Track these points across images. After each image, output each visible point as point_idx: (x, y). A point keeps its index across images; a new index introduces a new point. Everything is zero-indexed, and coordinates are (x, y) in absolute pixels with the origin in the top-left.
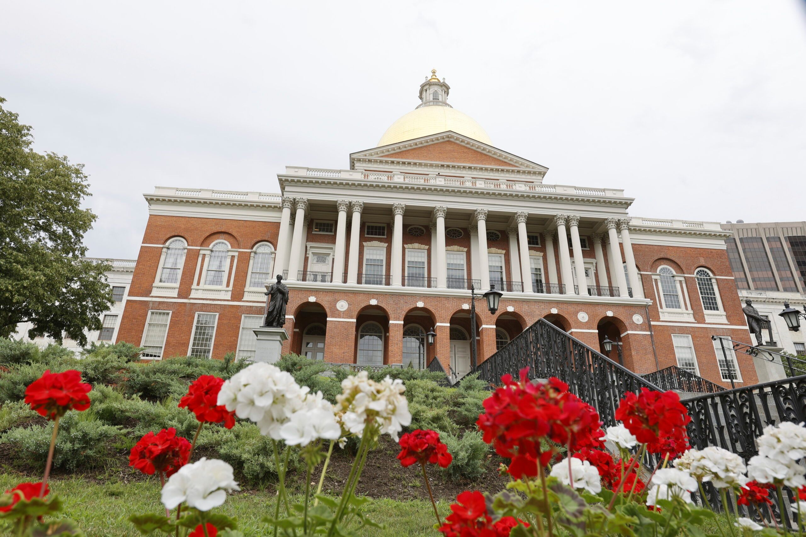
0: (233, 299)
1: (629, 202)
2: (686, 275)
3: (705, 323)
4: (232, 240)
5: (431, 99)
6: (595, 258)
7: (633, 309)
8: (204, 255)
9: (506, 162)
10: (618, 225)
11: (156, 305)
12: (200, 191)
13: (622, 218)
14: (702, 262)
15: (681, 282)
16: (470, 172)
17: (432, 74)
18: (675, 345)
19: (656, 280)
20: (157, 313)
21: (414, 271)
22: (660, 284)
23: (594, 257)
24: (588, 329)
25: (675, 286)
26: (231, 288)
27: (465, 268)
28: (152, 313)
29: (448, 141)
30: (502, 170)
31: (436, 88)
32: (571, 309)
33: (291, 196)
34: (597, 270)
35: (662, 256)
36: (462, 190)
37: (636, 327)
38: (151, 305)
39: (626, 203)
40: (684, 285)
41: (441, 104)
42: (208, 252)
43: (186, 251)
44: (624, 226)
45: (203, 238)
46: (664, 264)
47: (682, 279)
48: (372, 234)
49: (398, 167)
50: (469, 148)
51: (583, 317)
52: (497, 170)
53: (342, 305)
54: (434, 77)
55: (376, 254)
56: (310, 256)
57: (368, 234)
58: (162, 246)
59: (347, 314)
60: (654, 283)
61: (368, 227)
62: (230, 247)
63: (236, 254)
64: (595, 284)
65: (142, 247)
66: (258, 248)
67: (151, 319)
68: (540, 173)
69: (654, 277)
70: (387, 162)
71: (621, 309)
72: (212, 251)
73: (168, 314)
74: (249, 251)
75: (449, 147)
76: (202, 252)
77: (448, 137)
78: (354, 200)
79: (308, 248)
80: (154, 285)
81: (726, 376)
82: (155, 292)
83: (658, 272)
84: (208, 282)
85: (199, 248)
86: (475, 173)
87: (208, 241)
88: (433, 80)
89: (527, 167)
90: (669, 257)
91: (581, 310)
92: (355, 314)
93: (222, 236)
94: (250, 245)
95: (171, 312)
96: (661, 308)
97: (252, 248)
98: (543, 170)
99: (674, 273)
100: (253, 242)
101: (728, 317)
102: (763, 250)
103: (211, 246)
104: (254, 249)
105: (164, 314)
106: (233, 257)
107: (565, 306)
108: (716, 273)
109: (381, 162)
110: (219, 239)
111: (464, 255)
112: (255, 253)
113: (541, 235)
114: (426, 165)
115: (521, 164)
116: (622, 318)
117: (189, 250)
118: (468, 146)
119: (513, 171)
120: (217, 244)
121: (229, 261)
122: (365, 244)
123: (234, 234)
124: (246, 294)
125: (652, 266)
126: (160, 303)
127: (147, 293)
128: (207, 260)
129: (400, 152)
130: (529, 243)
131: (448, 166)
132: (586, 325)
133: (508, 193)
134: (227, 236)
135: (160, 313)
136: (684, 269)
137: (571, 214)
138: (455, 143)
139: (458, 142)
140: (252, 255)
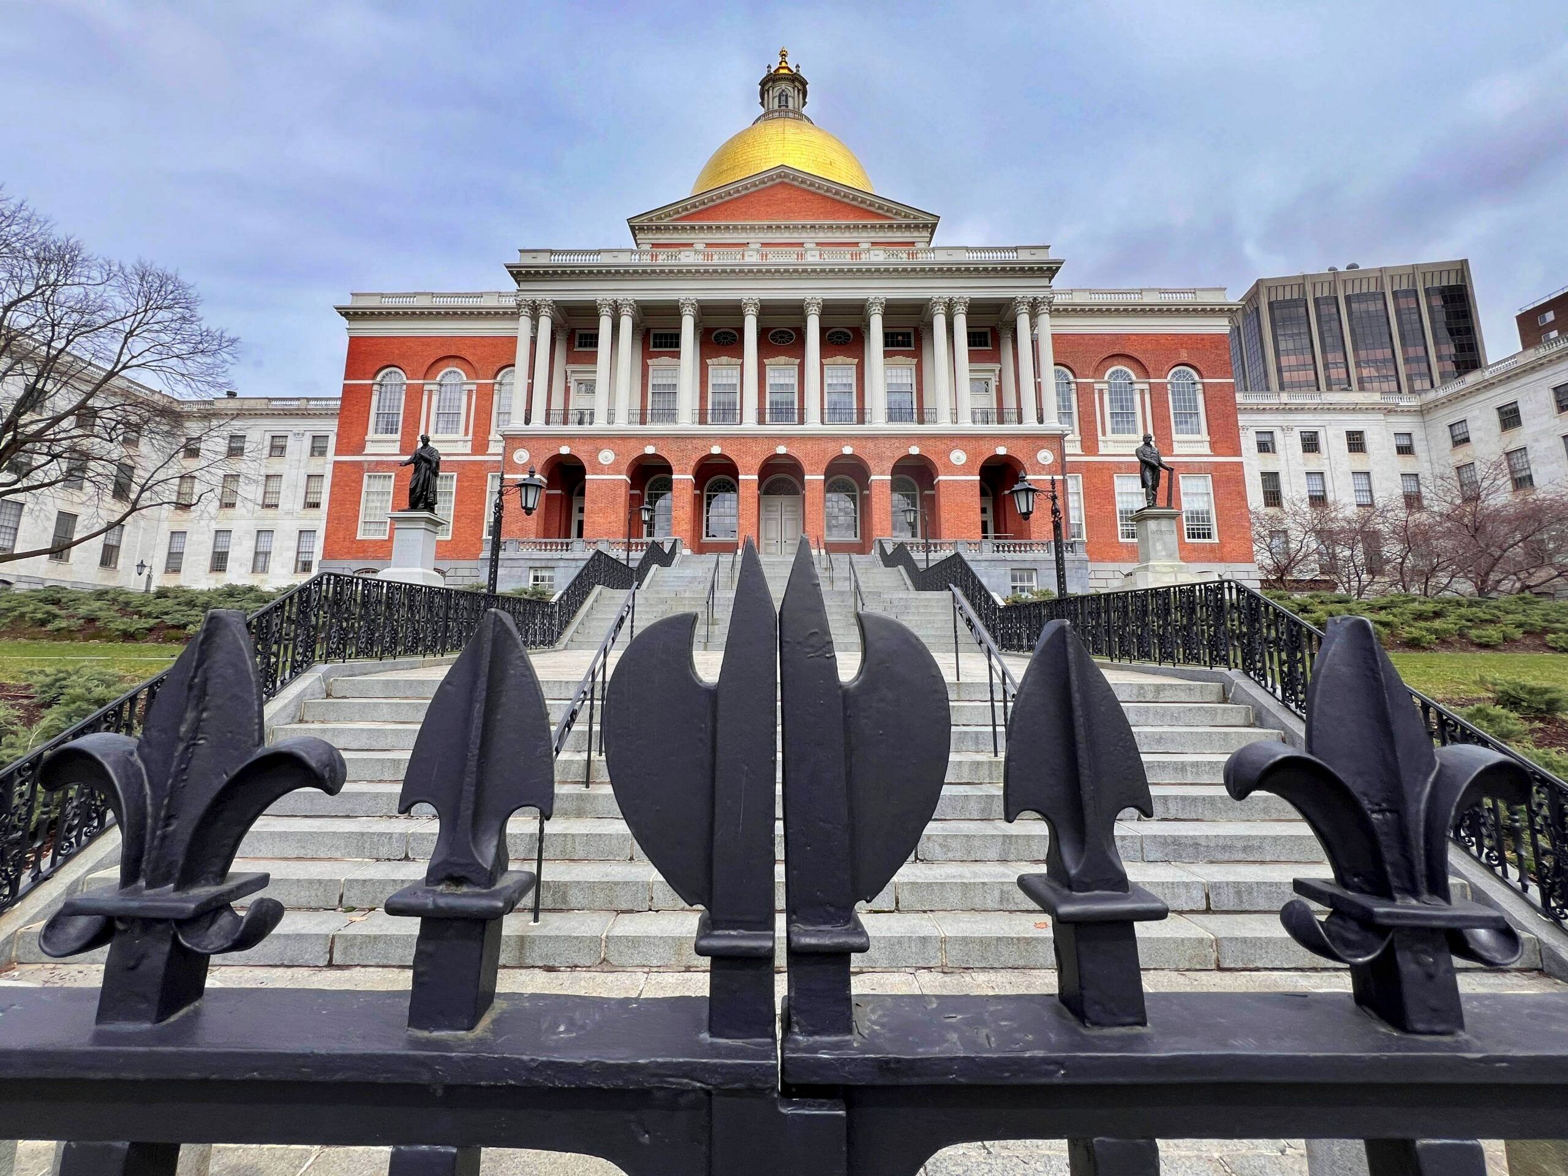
0: (475, 452)
1: (1054, 266)
2: (1152, 381)
3: (1172, 456)
4: (466, 367)
5: (776, 107)
6: (1000, 362)
7: (1040, 443)
8: (430, 391)
9: (872, 212)
10: (1034, 307)
11: (372, 466)
12: (415, 295)
13: (1040, 294)
14: (1184, 356)
15: (1142, 391)
16: (812, 235)
17: (780, 59)
18: (1117, 490)
19: (1101, 391)
20: (375, 477)
21: (722, 398)
22: (1106, 397)
23: (998, 360)
24: (964, 475)
25: (1132, 401)
26: (470, 437)
27: (796, 390)
28: (370, 477)
29: (782, 183)
30: (865, 226)
31: (783, 85)
32: (941, 446)
33: (529, 297)
34: (1000, 381)
35: (1116, 351)
36: (800, 268)
37: (1043, 469)
38: (366, 466)
39: (1049, 269)
40: (1147, 397)
41: (791, 115)
42: (435, 387)
43: (404, 387)
44: (1044, 308)
45: (425, 368)
46: (1119, 364)
47: (1146, 386)
48: (661, 346)
49: (702, 236)
50: (814, 193)
51: (958, 457)
52: (856, 227)
53: (607, 457)
54: (784, 64)
55: (667, 377)
56: (573, 385)
57: (655, 346)
58: (371, 382)
59: (614, 468)
60: (1097, 396)
61: (655, 336)
62: (465, 378)
63: (474, 387)
64: (995, 406)
65: (344, 385)
66: (503, 376)
67: (369, 485)
68: (925, 226)
69: (1097, 386)
70: (684, 228)
71: (1021, 443)
72: (441, 385)
73: (390, 477)
74: (492, 381)
75: (783, 194)
76: (426, 387)
77: (780, 177)
78: (620, 297)
79: (569, 373)
80: (367, 438)
81: (1194, 534)
82: (369, 448)
83: (1106, 378)
84: (440, 430)
85: (422, 382)
86: (821, 235)
87: (434, 370)
88: (782, 71)
89: (905, 217)
90: (1127, 351)
91: (954, 448)
92: (625, 467)
93: (452, 362)
94: (491, 373)
95: (393, 474)
96: (1104, 434)
97: (495, 377)
98: (931, 220)
99: (1134, 378)
100: (496, 369)
101: (1213, 445)
102: (1339, 334)
103: (438, 379)
104: (499, 378)
105: (385, 477)
106: (470, 391)
107: (931, 442)
108: (1204, 373)
109: (675, 228)
110: (448, 366)
111: (795, 370)
112: (500, 384)
113: (916, 329)
114: (744, 228)
115: (896, 214)
116: (1020, 456)
117: (408, 385)
118: (812, 189)
119: (881, 227)
120: (446, 374)
121: (465, 398)
122: (649, 362)
123: (469, 358)
124: (491, 444)
125: (1097, 369)
126: (378, 463)
127: (360, 449)
128: (435, 398)
129: (706, 209)
130: (886, 344)
131: (778, 227)
132: (964, 469)
133: (855, 267)
134: (457, 361)
135: (380, 477)
136: (1150, 370)
137: (956, 294)
138: (792, 186)
139: (795, 183)
140: (496, 387)
